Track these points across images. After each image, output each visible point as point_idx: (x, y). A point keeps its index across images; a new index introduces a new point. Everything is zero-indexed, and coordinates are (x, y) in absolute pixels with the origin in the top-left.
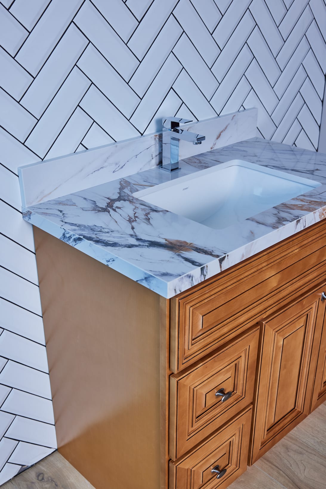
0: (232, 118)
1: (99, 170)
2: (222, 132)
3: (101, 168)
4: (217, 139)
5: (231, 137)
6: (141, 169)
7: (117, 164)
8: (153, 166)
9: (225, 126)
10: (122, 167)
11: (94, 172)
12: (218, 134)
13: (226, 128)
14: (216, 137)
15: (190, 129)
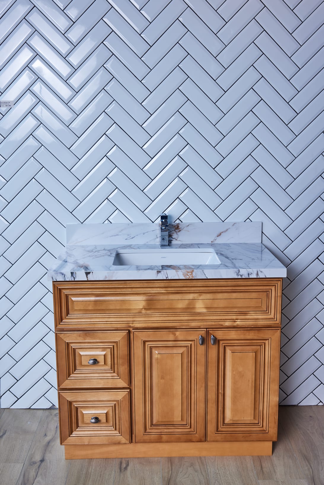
0: (232, 225)
1: (115, 236)
2: (222, 232)
3: (117, 235)
4: (218, 237)
5: (232, 238)
6: (147, 242)
7: (128, 235)
8: (158, 242)
9: (225, 229)
10: (133, 238)
11: (112, 236)
12: (218, 233)
13: (227, 230)
14: (216, 235)
15: (190, 225)
